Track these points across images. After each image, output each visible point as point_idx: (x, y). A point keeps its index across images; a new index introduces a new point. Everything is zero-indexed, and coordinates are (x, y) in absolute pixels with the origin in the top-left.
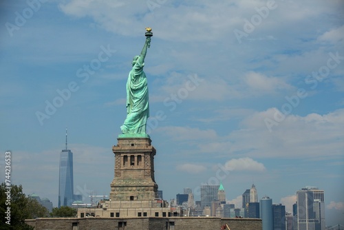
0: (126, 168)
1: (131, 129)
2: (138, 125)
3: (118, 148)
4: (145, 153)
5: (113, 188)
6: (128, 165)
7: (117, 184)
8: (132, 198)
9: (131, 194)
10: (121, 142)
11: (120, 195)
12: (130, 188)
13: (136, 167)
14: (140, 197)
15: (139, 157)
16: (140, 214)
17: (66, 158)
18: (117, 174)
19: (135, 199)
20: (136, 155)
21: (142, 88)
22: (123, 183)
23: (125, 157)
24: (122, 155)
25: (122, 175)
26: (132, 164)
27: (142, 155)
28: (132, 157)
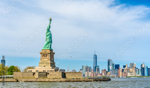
1: (46, 47)
2: (48, 46)
3: (42, 52)
4: (48, 53)
5: (40, 64)
6: (44, 57)
7: (41, 62)
8: (44, 66)
9: (44, 65)
11: (41, 66)
13: (46, 57)
14: (46, 66)
15: (47, 55)
16: (43, 71)
17: (95, 57)
18: (41, 59)
20: (46, 54)
22: (42, 62)
23: (43, 55)
26: (45, 57)
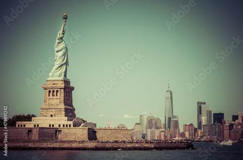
0: (50, 98)
1: (55, 75)
2: (60, 72)
3: (46, 86)
4: (60, 89)
5: (42, 110)
6: (51, 96)
7: (45, 107)
8: (52, 116)
9: (51, 113)
10: (48, 82)
11: (45, 114)
12: (51, 110)
13: (55, 97)
14: (56, 115)
15: (57, 91)
16: (50, 125)
17: (169, 95)
18: (45, 101)
19: (53, 116)
20: (55, 90)
21: (61, 50)
22: (48, 107)
23: (50, 91)
24: (48, 90)
25: (48, 102)
26: (53, 95)
27: (59, 90)
28: (53, 91)
